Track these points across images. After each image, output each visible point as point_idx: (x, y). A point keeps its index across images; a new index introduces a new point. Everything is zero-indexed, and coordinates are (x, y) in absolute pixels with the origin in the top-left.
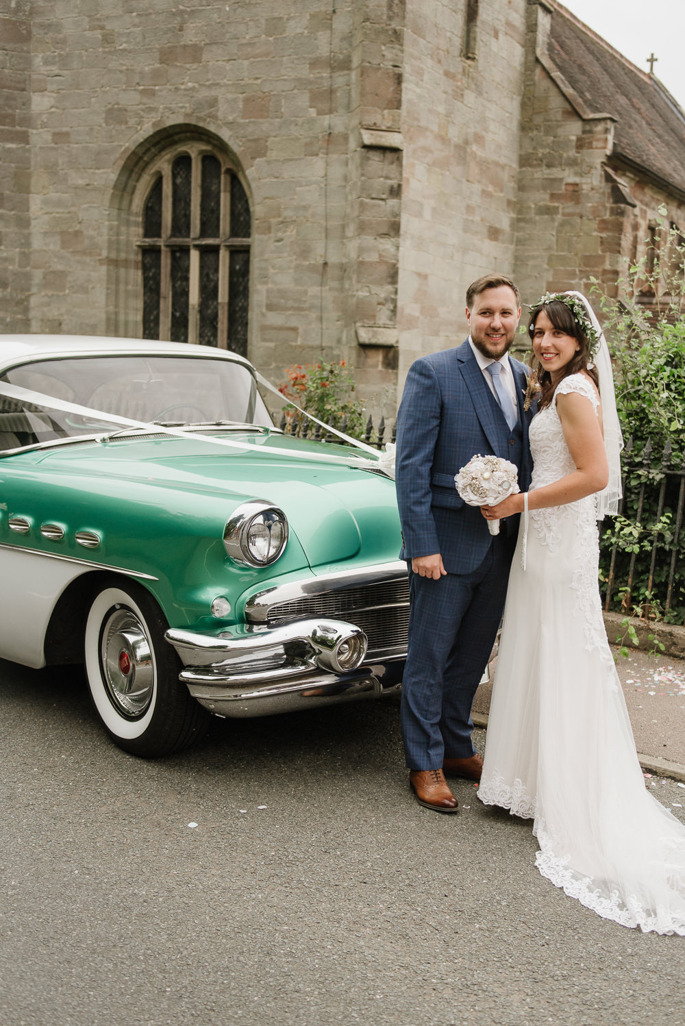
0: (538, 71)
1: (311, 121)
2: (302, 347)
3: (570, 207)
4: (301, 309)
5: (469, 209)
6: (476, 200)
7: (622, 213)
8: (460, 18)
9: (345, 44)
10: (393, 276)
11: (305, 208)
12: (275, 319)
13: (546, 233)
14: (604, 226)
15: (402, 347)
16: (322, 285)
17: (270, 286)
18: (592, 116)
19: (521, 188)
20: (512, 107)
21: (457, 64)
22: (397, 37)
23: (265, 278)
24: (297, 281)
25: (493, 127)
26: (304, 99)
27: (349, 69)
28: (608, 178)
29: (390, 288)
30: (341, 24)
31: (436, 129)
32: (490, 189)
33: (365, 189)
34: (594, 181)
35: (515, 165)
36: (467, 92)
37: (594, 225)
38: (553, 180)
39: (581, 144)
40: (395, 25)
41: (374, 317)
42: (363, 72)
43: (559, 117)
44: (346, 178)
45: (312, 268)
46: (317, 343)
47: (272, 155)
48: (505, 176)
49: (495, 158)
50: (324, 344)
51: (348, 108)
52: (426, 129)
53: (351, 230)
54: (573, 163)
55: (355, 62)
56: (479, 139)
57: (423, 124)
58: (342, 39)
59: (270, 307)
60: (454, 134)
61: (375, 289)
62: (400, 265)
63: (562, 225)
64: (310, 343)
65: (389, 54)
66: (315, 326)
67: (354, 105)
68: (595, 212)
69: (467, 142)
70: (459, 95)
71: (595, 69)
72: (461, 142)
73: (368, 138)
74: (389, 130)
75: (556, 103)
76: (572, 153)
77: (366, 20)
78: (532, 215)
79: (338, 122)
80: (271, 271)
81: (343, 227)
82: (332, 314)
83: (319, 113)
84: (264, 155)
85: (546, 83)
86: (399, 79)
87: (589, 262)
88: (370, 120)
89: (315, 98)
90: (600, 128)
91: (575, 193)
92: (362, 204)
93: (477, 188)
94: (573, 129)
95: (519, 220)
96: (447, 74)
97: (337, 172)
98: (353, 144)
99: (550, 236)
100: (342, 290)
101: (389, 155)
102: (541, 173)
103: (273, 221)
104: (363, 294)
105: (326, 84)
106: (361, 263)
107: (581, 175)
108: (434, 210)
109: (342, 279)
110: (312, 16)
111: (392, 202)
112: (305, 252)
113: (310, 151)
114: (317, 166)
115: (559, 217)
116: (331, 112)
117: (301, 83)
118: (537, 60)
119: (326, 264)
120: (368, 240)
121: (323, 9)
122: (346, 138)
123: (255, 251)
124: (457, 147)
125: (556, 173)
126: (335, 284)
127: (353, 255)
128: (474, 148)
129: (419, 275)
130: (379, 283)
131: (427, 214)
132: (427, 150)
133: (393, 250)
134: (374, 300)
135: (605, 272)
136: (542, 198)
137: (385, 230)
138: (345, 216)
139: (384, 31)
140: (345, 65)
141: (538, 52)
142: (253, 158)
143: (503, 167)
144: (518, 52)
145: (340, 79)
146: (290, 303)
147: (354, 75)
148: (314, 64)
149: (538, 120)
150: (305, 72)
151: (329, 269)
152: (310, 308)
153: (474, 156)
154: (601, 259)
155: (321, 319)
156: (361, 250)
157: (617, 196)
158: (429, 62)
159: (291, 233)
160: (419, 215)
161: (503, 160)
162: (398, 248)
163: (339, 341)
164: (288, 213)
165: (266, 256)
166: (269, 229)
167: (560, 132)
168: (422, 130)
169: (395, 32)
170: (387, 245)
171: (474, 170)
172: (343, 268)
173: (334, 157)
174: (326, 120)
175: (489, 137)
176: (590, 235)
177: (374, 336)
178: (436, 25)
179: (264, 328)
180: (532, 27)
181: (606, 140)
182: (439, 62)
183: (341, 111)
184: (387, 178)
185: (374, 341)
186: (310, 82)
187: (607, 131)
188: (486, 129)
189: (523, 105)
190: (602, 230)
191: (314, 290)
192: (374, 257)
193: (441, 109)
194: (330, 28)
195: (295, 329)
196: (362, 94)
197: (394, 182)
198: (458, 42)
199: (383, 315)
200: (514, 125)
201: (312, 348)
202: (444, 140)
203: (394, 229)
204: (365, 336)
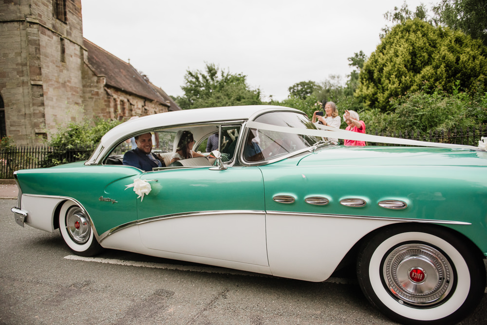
0: (85, 65)
1: (18, 78)
2: (21, 135)
3: (97, 97)
4: (19, 125)
5: (68, 98)
6: (70, 96)
7: (109, 98)
8: (59, 53)
9: (25, 60)
10: (44, 116)
11: (18, 100)
12: (13, 128)
13: (91, 104)
14: (105, 101)
15: (48, 133)
16: (25, 119)
17: (11, 120)
18: (99, 75)
19: (84, 93)
20: (79, 74)
21: (60, 64)
22: (39, 58)
23: (9, 118)
24: (18, 118)
25: (73, 78)
26: (15, 73)
27: (27, 66)
28: (105, 90)
29: (43, 119)
30: (24, 55)
31: (55, 80)
32: (74, 93)
33: (33, 95)
34: (101, 91)
35: (81, 87)
36: (64, 70)
37: (103, 101)
38: (92, 91)
39: (98, 82)
40: (38, 55)
41: (39, 126)
42: (30, 67)
43: (91, 75)
44: (29, 92)
45: (22, 115)
46: (25, 134)
47: (8, 87)
48: (79, 90)
49: (75, 86)
50: (27, 134)
51: (27, 75)
52: (52, 80)
53: (31, 105)
54: (96, 86)
55: (28, 64)
56: (69, 81)
57: (50, 78)
58: (24, 59)
59: (11, 126)
60: (61, 80)
61: (39, 119)
62: (45, 113)
63: (95, 101)
64: (24, 134)
65: (36, 62)
66: (24, 129)
67: (29, 74)
68: (103, 98)
69: (65, 82)
70: (61, 71)
71: (109, 63)
72: (63, 82)
73: (33, 83)
74: (39, 80)
75: (90, 72)
76: (95, 84)
77: (30, 54)
78: (87, 99)
79: (25, 79)
80: (10, 116)
81: (29, 104)
82: (29, 126)
83: (20, 76)
84: (5, 87)
85: (87, 68)
86: (40, 68)
87: (103, 110)
88: (33, 78)
89: (18, 73)
90: (102, 78)
91: (97, 94)
92: (33, 99)
93: (70, 93)
94: (95, 79)
95: (84, 100)
96: (57, 66)
97: (26, 91)
98: (29, 84)
99: (93, 104)
100: (30, 120)
101: (39, 87)
102: (89, 89)
103: (10, 104)
104: (35, 121)
105: (21, 69)
106: (34, 113)
107: (98, 89)
108: (57, 99)
109: (30, 117)
110: (16, 53)
111: (41, 98)
112: (19, 111)
113: (18, 86)
114: (21, 90)
115: (94, 100)
116: (23, 76)
117: (14, 69)
118: (84, 62)
119: (25, 114)
120: (36, 107)
121: (18, 51)
122: (27, 82)
123: (6, 111)
124: (62, 84)
125: (92, 89)
126: (28, 119)
127: (32, 111)
128: (68, 83)
129: (54, 115)
130: (40, 118)
131: (55, 100)
132: (52, 85)
133: (43, 110)
134: (39, 122)
135: (107, 112)
136: (89, 95)
137: (40, 105)
138: (29, 102)
139: (35, 57)
140: (26, 65)
141: (85, 60)
142: (2, 88)
143: (78, 88)
144: (79, 61)
145: (25, 68)
146: (17, 124)
147: (28, 67)
148: (17, 64)
149: (86, 76)
150: (15, 66)
151: (27, 115)
152: (23, 125)
153: (68, 86)
154: (106, 109)
155: (25, 128)
156: (34, 110)
157: (108, 94)
158: (51, 64)
159: (15, 106)
160: (52, 100)
161: (77, 86)
162: (44, 109)
163: (31, 133)
164: (14, 102)
165: (9, 112)
166: (9, 106)
167: (92, 79)
168: (51, 80)
169: (38, 57)
170: (41, 108)
171: (68, 89)
172: (30, 114)
173: (25, 87)
174: (22, 78)
175: (72, 81)
176: (102, 104)
177: (40, 131)
178: (52, 55)
179: (10, 131)
180: (82, 54)
181: (103, 81)
182: (54, 63)
183: (26, 76)
184: (39, 92)
185: (39, 132)
186: (16, 69)
187: (103, 79)
188: (71, 79)
189: (82, 73)
190: (105, 102)
191: (23, 121)
192: (38, 112)
193: (56, 75)
194: (21, 56)
195: (19, 131)
196: (30, 72)
197: (41, 93)
198: (59, 58)
199: (42, 125)
200: (80, 78)
201: (24, 135)
202: (58, 82)
203: (43, 104)
204: (37, 131)
